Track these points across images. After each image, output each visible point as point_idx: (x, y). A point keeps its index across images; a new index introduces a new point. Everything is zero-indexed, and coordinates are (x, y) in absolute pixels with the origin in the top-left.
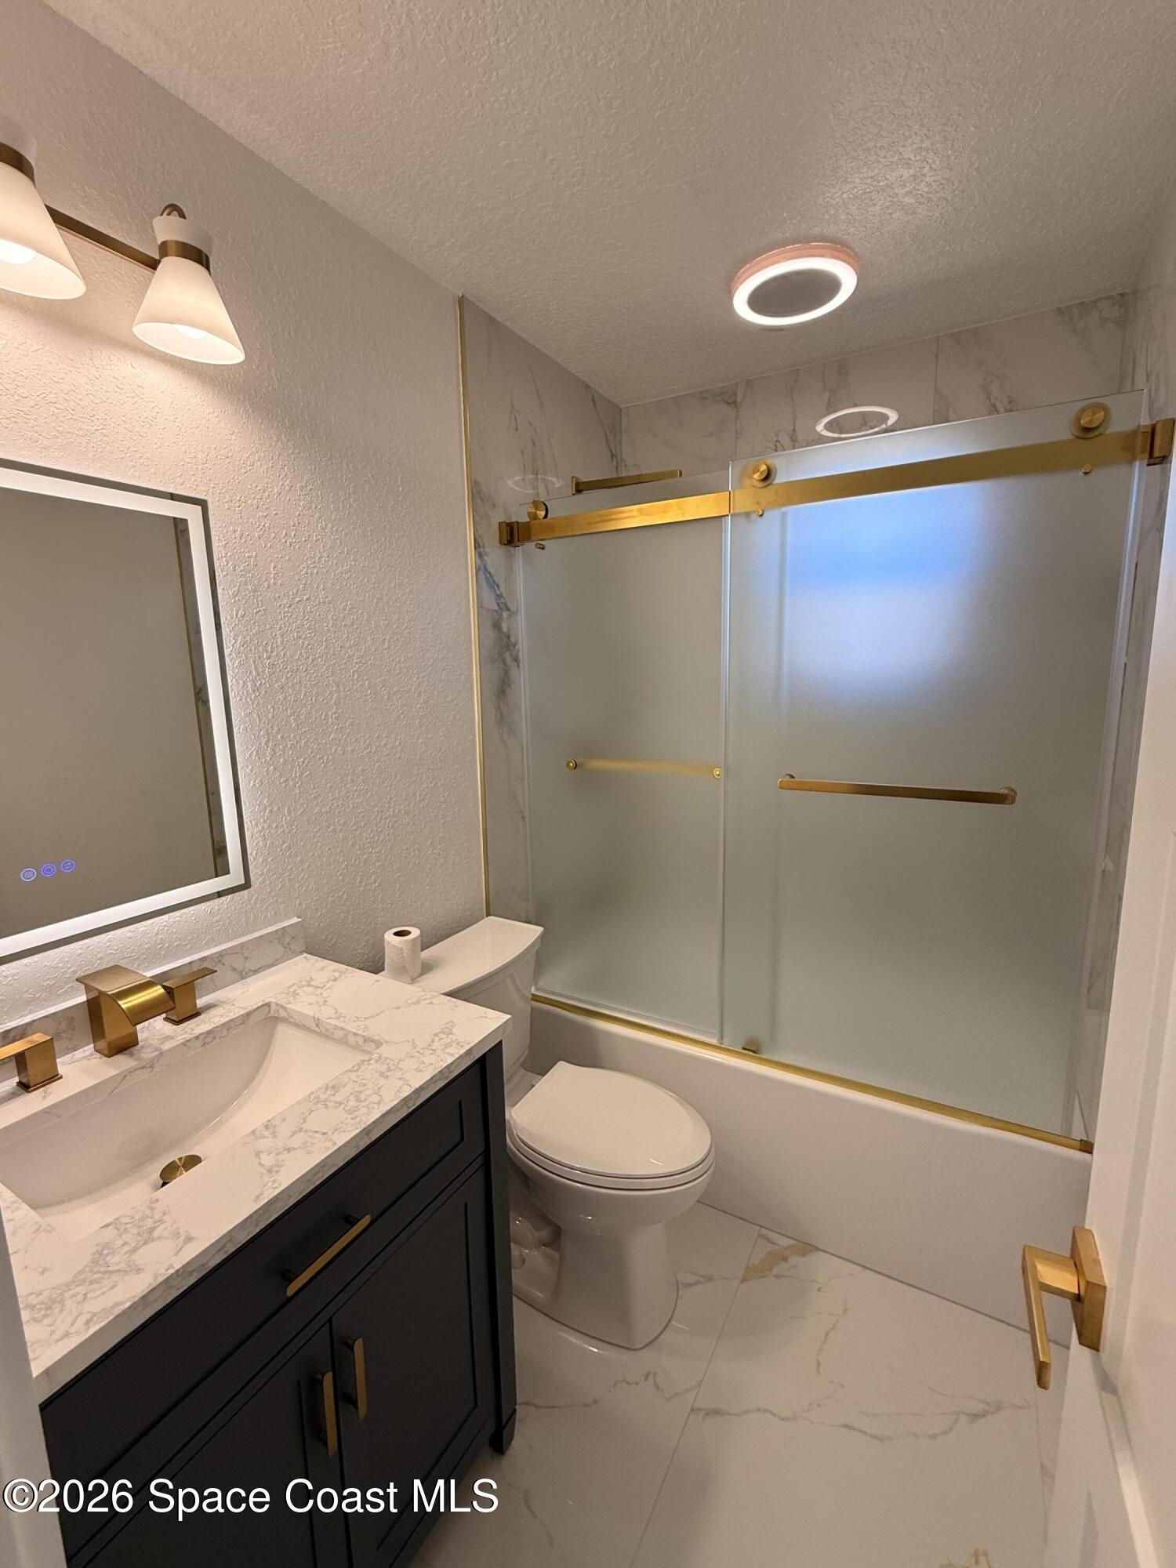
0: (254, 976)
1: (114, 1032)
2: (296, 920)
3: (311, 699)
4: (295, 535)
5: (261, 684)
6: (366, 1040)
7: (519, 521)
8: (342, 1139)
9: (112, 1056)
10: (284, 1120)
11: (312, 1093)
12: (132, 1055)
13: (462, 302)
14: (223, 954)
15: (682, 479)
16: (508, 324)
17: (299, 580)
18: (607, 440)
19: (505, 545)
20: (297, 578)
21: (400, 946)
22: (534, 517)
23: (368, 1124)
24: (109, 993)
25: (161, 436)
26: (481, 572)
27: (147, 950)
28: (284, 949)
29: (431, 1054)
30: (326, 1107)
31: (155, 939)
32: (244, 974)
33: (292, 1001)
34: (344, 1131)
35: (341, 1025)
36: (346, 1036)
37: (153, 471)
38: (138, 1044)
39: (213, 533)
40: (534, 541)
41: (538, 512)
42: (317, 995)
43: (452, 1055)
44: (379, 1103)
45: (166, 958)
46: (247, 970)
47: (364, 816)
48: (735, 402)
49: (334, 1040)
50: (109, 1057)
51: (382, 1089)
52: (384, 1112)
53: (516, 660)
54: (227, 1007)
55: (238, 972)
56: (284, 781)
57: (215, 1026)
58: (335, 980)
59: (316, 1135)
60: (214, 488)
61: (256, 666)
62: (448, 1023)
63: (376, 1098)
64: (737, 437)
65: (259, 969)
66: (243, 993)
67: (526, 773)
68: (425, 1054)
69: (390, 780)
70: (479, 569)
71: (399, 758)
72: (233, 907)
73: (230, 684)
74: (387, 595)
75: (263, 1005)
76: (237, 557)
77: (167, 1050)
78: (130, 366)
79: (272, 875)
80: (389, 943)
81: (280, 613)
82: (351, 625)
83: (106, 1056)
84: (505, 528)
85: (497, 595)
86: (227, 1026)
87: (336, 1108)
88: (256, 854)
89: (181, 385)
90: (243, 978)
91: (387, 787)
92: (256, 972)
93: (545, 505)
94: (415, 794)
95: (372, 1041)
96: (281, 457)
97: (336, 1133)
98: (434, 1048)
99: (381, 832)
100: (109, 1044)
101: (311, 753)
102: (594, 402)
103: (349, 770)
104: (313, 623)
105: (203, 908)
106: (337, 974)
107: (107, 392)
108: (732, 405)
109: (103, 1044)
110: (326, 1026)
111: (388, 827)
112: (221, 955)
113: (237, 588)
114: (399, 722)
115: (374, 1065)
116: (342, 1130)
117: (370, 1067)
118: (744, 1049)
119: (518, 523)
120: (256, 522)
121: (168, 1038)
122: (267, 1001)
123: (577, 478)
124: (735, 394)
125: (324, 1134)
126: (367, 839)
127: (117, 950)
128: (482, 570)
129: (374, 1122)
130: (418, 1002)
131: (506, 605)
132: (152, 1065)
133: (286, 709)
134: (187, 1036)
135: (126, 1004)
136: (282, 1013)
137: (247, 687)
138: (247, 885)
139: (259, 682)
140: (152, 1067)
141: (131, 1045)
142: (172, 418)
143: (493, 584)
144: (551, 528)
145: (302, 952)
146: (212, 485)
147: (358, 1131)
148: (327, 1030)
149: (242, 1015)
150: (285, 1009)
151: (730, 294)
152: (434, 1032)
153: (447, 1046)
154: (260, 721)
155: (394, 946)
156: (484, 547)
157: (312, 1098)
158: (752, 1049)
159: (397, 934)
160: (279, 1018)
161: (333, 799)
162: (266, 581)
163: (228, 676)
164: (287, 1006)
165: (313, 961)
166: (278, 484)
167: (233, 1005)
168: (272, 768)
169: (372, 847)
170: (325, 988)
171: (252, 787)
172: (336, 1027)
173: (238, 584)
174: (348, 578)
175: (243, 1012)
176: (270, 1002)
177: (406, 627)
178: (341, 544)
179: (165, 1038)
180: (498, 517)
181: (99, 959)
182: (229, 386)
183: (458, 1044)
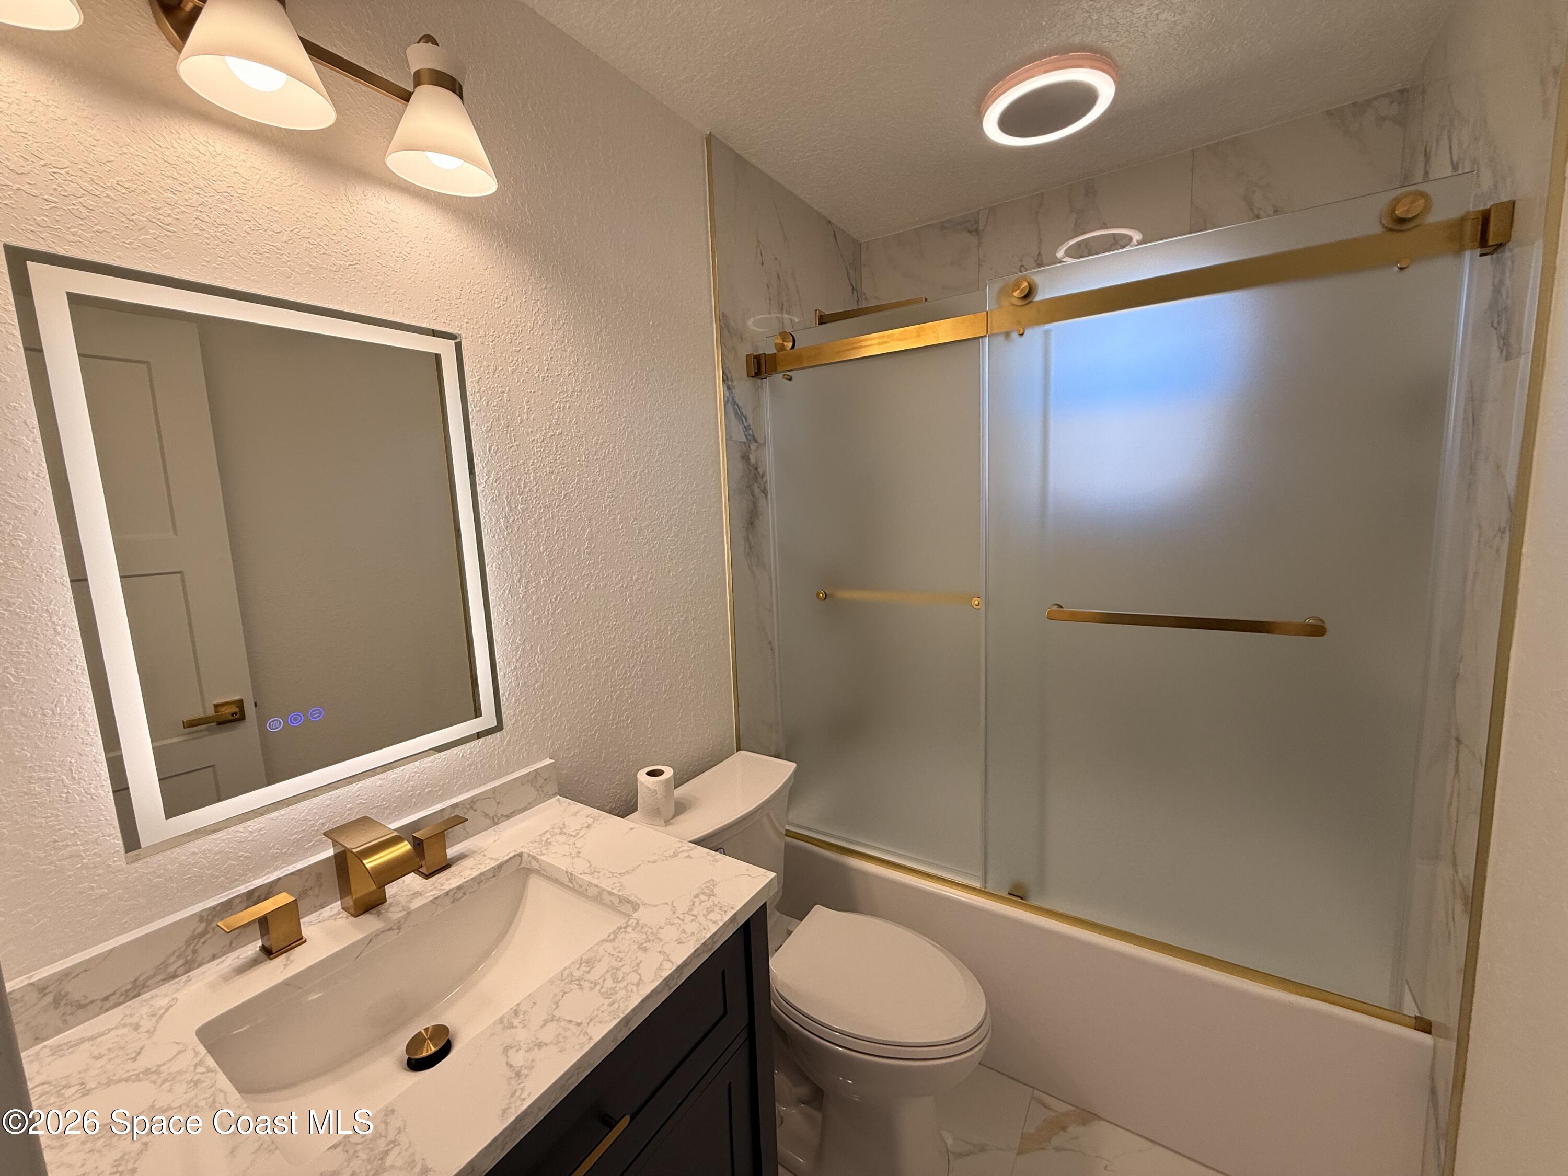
0: (506, 822)
1: (362, 888)
2: (548, 761)
3: (564, 535)
4: (547, 370)
5: (513, 521)
6: (623, 900)
7: (766, 353)
8: (599, 1032)
9: (358, 916)
10: (535, 1003)
11: (565, 969)
12: (379, 914)
13: (709, 139)
14: (475, 800)
15: (927, 303)
16: (753, 161)
17: (551, 414)
18: (848, 274)
19: (753, 377)
20: (550, 413)
21: (653, 787)
22: (781, 348)
23: (627, 1012)
24: (354, 851)
25: (415, 271)
26: (729, 405)
27: (397, 798)
28: (537, 793)
29: (693, 920)
30: (581, 987)
31: (405, 786)
32: (496, 820)
33: (544, 852)
34: (600, 1022)
35: (595, 882)
36: (600, 894)
37: (406, 306)
38: (386, 901)
39: (466, 368)
40: (780, 373)
41: (785, 343)
42: (569, 845)
43: (715, 922)
44: (638, 985)
45: (417, 807)
46: (499, 815)
47: (616, 651)
48: (977, 230)
49: (587, 897)
50: (356, 917)
51: (641, 965)
52: (645, 996)
53: (764, 491)
54: (478, 857)
55: (490, 818)
56: (537, 619)
57: (464, 881)
58: (588, 827)
59: (570, 1026)
60: (467, 323)
61: (509, 503)
62: (708, 882)
63: (634, 978)
64: (979, 265)
65: (511, 813)
66: (495, 841)
67: (774, 604)
68: (686, 921)
69: (642, 614)
70: (728, 401)
71: (651, 592)
72: (485, 750)
73: (482, 522)
74: (638, 428)
75: (514, 856)
76: (490, 393)
77: (416, 909)
78: (384, 200)
79: (525, 715)
80: (642, 784)
81: (533, 448)
82: (603, 460)
83: (352, 915)
84: (753, 362)
85: (745, 427)
86: (479, 880)
87: (591, 989)
88: (509, 694)
89: (435, 220)
90: (496, 824)
91: (639, 621)
92: (508, 817)
93: (792, 335)
94: (666, 628)
95: (629, 902)
96: (534, 292)
97: (592, 1024)
98: (695, 913)
99: (634, 667)
100: (355, 902)
101: (564, 589)
102: (836, 237)
103: (601, 605)
104: (566, 457)
105: (455, 752)
106: (590, 821)
107: (360, 227)
108: (974, 233)
109: (349, 901)
110: (580, 883)
111: (640, 662)
112: (473, 801)
113: (490, 423)
114: (651, 556)
115: (632, 934)
116: (597, 1020)
117: (627, 936)
118: (1009, 894)
119: (765, 354)
120: (509, 357)
121: (417, 894)
122: (519, 851)
123: (820, 311)
124: (977, 222)
125: (579, 1024)
126: (619, 675)
127: (366, 799)
128: (731, 402)
129: (634, 1010)
130: (675, 855)
131: (753, 436)
132: (399, 926)
133: (539, 545)
134: (436, 893)
135: (370, 863)
136: (535, 865)
137: (500, 523)
138: (499, 727)
139: (512, 518)
140: (399, 928)
141: (381, 902)
142: (426, 253)
143: (741, 416)
144: (799, 358)
145: (554, 795)
146: (466, 321)
147: (615, 1022)
148: (581, 886)
149: (493, 867)
150: (537, 860)
151: (979, 115)
152: (694, 893)
153: (710, 911)
154: (513, 558)
155: (647, 788)
156: (732, 381)
157: (565, 975)
158: (1018, 895)
159: (652, 774)
160: (531, 869)
161: (585, 636)
162: (519, 416)
163: (481, 513)
164: (540, 857)
165: (566, 804)
166: (531, 318)
167: (484, 855)
168: (524, 605)
169: (624, 683)
170: (578, 837)
171: (505, 626)
172: (590, 884)
173: (491, 420)
174: (600, 413)
175: (494, 864)
176: (522, 853)
177: (656, 461)
178: (592, 379)
179: (414, 894)
180: (746, 350)
181: (348, 810)
182: (484, 221)
183: (721, 908)
